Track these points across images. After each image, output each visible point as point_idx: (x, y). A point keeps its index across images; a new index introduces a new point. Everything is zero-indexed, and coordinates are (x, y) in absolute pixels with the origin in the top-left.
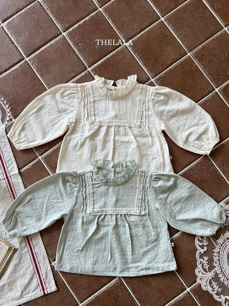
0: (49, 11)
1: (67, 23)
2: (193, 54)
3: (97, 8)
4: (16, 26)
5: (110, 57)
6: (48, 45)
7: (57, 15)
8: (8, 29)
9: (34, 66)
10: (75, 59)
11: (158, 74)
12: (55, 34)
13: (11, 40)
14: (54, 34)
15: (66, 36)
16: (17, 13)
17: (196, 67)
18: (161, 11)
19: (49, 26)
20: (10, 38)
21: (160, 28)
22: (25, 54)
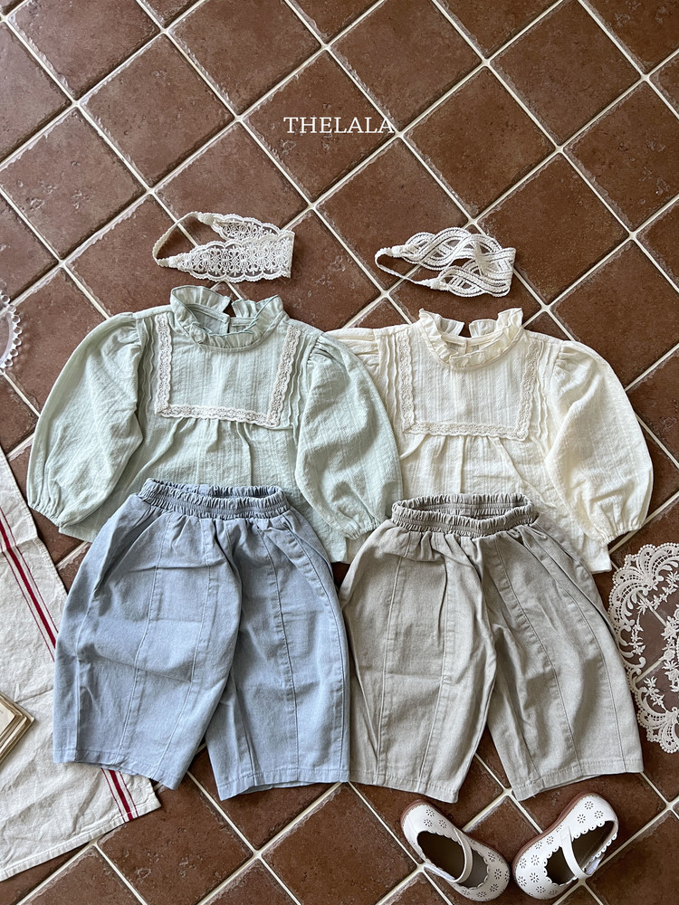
0: (196, 61)
1: (246, 89)
2: (569, 150)
4: (114, 107)
5: (364, 171)
6: (204, 152)
8: (95, 115)
9: (171, 207)
10: (275, 183)
11: (487, 207)
12: (218, 122)
13: (105, 144)
14: (214, 121)
15: (247, 124)
16: (110, 73)
17: (580, 182)
19: (199, 100)
20: (102, 139)
21: (484, 88)
22: (146, 179)
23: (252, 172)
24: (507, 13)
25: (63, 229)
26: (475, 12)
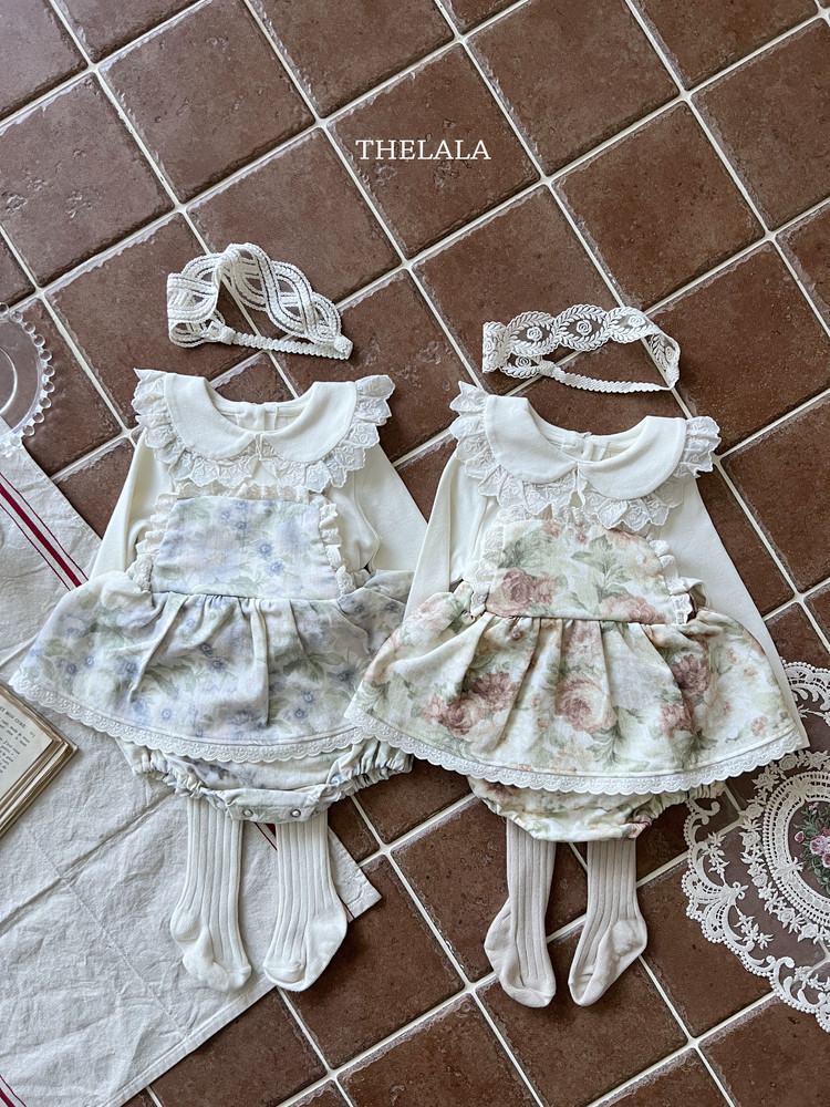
0: (273, 32)
1: (337, 82)
2: (784, 238)
3: (449, 34)
4: (146, 81)
5: (489, 226)
6: (264, 164)
7: (302, 47)
8: (117, 89)
9: (207, 237)
10: (359, 224)
11: (654, 303)
12: (291, 124)
13: (126, 130)
14: (285, 122)
15: (331, 133)
16: (149, 28)
17: (793, 288)
18: (680, 67)
19: (268, 88)
20: (123, 123)
21: (677, 132)
22: (177, 189)
23: (329, 203)
24: (726, 30)
25: (48, 244)
26: (681, 20)
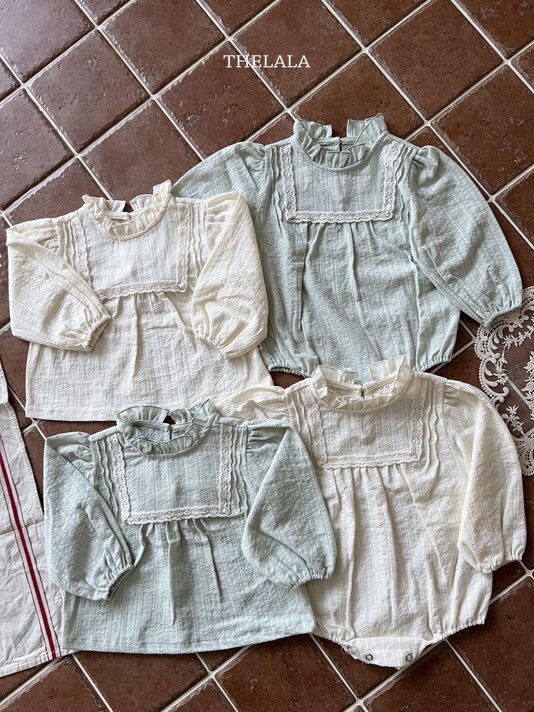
0: (122, 51)
1: (160, 73)
2: (436, 123)
3: (222, 37)
4: (53, 87)
6: (123, 124)
7: (138, 57)
8: (37, 95)
10: (179, 150)
13: (44, 117)
14: (133, 99)
16: (53, 59)
18: (362, 34)
19: (122, 82)
20: (41, 113)
21: (362, 71)
22: (74, 145)
26: (356, 8)
